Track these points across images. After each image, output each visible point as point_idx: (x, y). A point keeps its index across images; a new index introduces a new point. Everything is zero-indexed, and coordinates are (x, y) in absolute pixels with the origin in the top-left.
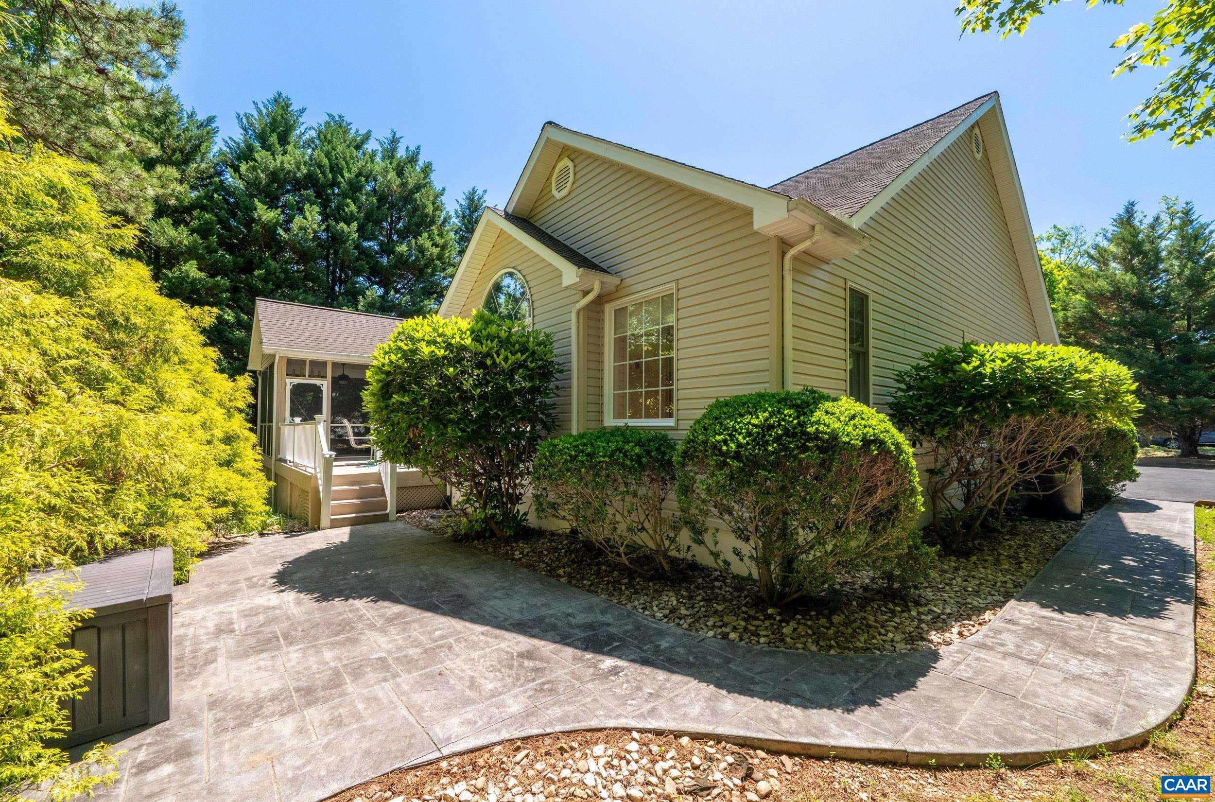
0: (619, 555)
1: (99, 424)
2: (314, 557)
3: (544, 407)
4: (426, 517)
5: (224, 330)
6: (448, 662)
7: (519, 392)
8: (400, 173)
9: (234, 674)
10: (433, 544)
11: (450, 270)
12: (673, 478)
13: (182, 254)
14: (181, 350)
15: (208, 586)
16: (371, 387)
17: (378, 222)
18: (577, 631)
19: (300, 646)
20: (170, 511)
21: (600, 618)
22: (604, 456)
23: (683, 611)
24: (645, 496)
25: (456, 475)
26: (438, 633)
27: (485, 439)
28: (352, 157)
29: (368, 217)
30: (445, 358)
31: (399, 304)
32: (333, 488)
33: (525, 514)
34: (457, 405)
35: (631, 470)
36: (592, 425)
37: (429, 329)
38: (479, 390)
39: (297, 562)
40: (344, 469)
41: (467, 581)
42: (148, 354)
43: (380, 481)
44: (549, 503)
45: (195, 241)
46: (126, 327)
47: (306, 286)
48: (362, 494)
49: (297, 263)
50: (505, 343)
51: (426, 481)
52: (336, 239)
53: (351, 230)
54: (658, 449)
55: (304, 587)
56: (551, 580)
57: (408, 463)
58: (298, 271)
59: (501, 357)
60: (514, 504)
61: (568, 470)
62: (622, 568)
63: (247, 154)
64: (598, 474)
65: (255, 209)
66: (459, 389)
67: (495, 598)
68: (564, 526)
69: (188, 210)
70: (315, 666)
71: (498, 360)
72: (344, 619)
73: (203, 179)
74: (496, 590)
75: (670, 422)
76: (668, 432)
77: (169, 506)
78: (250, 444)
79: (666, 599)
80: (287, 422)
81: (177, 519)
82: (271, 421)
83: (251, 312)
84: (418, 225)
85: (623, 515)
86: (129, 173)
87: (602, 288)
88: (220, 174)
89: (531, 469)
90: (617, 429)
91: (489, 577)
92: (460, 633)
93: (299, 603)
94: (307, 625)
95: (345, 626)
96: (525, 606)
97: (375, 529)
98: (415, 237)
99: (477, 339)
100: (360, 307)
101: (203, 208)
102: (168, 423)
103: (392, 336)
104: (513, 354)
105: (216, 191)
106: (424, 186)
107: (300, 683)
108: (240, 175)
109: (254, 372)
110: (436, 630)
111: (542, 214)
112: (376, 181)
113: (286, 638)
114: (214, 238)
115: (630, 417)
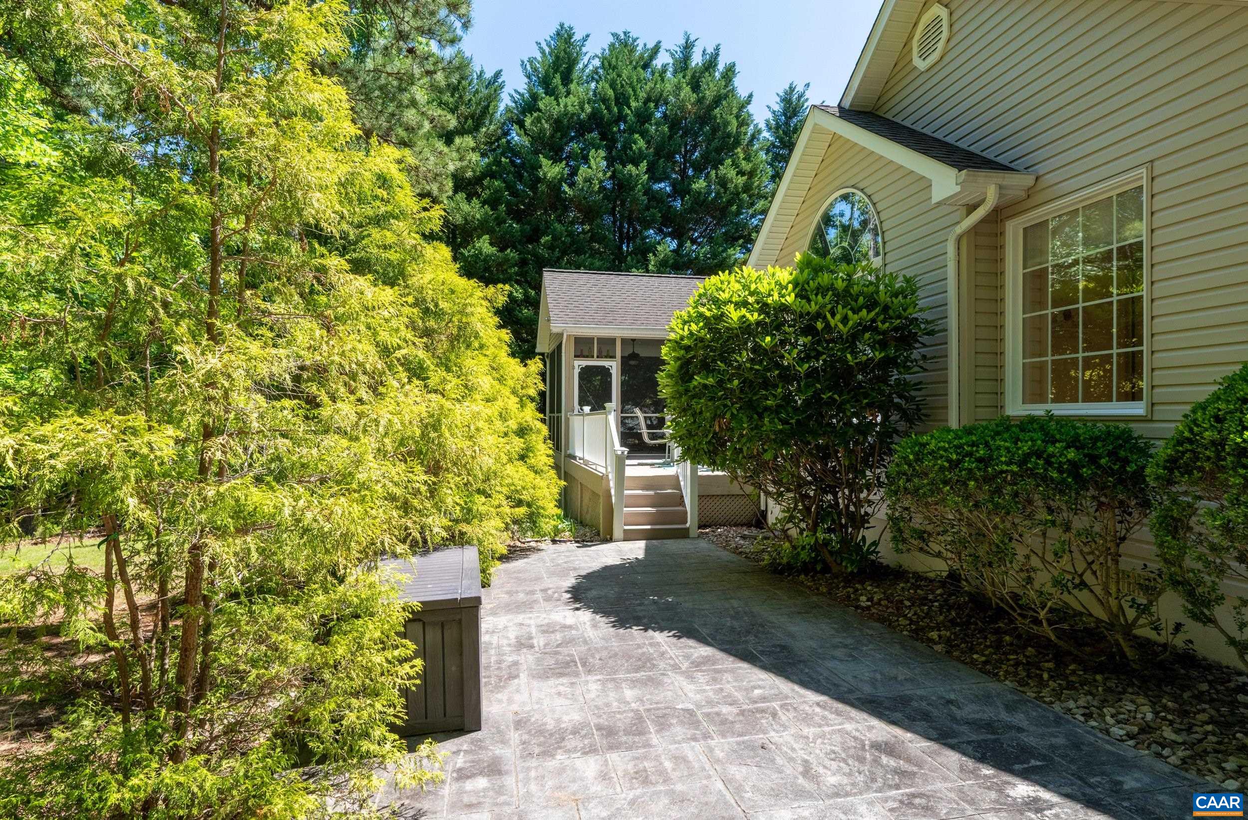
0: (1037, 622)
1: (424, 415)
2: (607, 574)
3: (903, 388)
4: (735, 536)
5: (514, 310)
6: (773, 734)
7: (863, 367)
8: (695, 86)
9: (535, 694)
10: (745, 573)
11: (760, 205)
12: (1145, 504)
13: (475, 229)
14: (481, 334)
15: (508, 593)
16: (668, 367)
17: (670, 157)
18: (964, 728)
19: (599, 677)
20: (475, 508)
21: (1004, 716)
22: (1009, 463)
23: (1168, 733)
24: (1088, 532)
25: (774, 482)
26: (757, 692)
27: (816, 435)
28: (639, 80)
29: (658, 153)
30: (758, 323)
31: (697, 258)
32: (626, 492)
33: (875, 544)
34: (775, 386)
35: (1061, 488)
36: (983, 413)
37: (738, 286)
38: (806, 366)
39: (590, 577)
40: (637, 469)
41: (793, 629)
42: (454, 340)
43: (678, 487)
44: (915, 530)
45: (486, 213)
46: (435, 313)
47: (591, 249)
48: (659, 501)
49: (582, 223)
50: (844, 296)
51: (735, 489)
52: (622, 186)
53: (638, 172)
54: (1112, 454)
55: (600, 607)
56: (918, 644)
57: (713, 464)
58: (583, 232)
59: (838, 317)
60: (857, 528)
61: (946, 482)
62: (1043, 645)
63: (529, 105)
64: (998, 491)
65: (541, 167)
66: (778, 366)
67: (834, 658)
68: (939, 567)
69: (478, 180)
70: (615, 704)
71: (832, 323)
72: (644, 653)
73: (492, 143)
74: (835, 647)
75: (1137, 409)
76: (1132, 425)
77: (474, 503)
78: (541, 437)
79: (1132, 707)
80: (576, 412)
81: (481, 517)
82: (559, 411)
83: (538, 287)
84: (718, 150)
85: (1043, 559)
86: (434, 150)
87: (1001, 195)
88: (506, 134)
89: (883, 478)
90: (1032, 419)
91: (825, 628)
92: (787, 697)
93: (595, 626)
94: (604, 654)
95: (644, 663)
96: (878, 676)
97: (672, 545)
98: (716, 168)
99: (802, 293)
100: (650, 267)
101: (493, 175)
102: (478, 413)
103: (691, 301)
104: (855, 311)
105: (503, 154)
106: (726, 96)
107: (601, 721)
108: (525, 130)
109: (543, 354)
110: (755, 687)
111: (897, 99)
112: (666, 103)
113: (584, 665)
114: (503, 207)
115: (1054, 401)
